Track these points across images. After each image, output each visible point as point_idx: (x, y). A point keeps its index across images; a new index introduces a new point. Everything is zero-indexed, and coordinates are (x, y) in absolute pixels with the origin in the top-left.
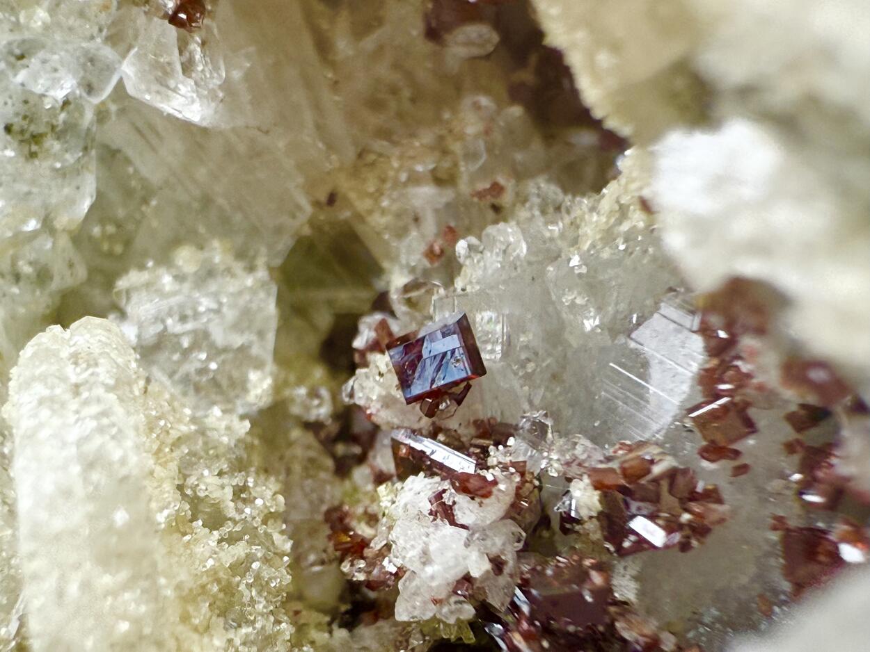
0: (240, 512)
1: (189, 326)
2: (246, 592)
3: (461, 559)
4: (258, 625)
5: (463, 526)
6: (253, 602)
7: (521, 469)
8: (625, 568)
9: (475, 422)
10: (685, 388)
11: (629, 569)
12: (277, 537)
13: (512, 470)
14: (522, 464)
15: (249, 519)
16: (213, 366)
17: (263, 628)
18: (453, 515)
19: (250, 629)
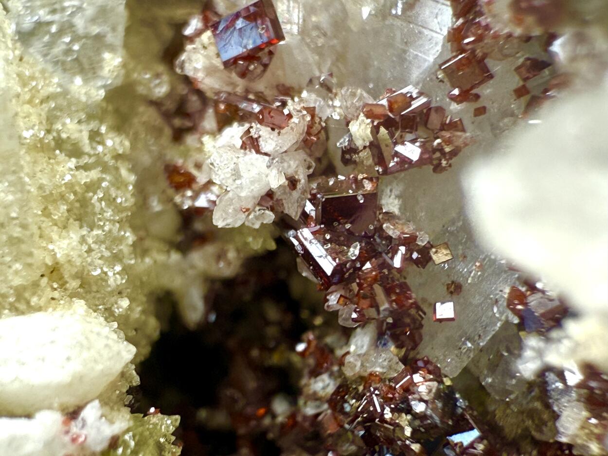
0: (94, 149)
1: (57, 17)
2: (97, 204)
3: (264, 176)
4: (107, 228)
5: (266, 154)
6: (102, 211)
7: (311, 111)
8: (391, 191)
9: (277, 86)
10: (439, 48)
11: (394, 191)
12: (124, 172)
13: (305, 112)
14: (312, 109)
15: (101, 155)
16: (76, 47)
17: (110, 231)
18: (258, 146)
19: (100, 232)
